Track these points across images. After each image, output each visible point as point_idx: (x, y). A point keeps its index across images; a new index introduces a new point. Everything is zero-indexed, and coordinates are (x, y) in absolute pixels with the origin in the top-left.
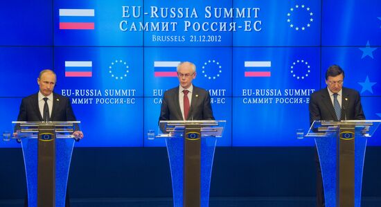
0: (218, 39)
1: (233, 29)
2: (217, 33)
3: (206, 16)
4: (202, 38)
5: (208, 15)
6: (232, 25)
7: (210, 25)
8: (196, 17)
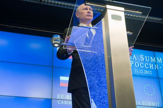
0: (150, 72)
1: (157, 68)
2: (149, 69)
3: (141, 60)
4: (141, 71)
5: (142, 59)
6: (156, 66)
7: (144, 64)
8: (136, 59)
